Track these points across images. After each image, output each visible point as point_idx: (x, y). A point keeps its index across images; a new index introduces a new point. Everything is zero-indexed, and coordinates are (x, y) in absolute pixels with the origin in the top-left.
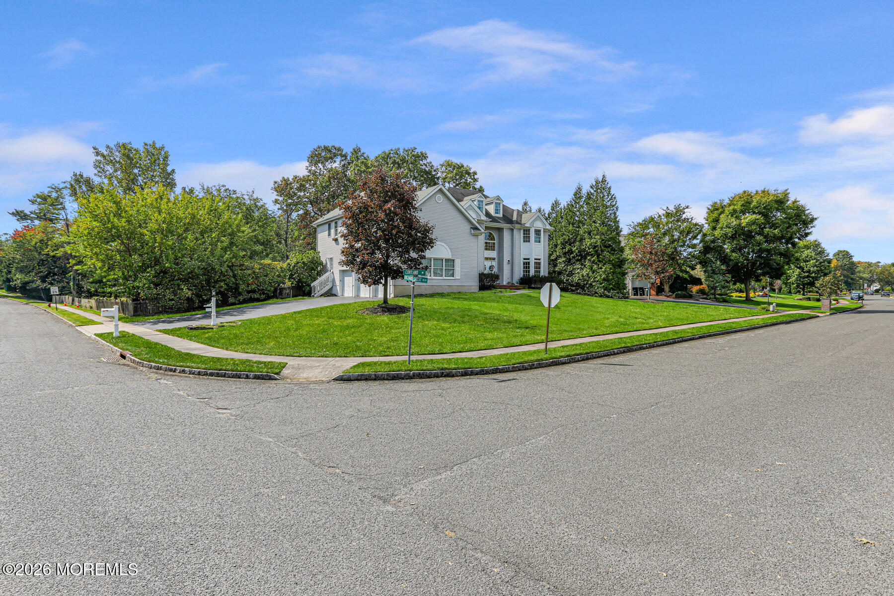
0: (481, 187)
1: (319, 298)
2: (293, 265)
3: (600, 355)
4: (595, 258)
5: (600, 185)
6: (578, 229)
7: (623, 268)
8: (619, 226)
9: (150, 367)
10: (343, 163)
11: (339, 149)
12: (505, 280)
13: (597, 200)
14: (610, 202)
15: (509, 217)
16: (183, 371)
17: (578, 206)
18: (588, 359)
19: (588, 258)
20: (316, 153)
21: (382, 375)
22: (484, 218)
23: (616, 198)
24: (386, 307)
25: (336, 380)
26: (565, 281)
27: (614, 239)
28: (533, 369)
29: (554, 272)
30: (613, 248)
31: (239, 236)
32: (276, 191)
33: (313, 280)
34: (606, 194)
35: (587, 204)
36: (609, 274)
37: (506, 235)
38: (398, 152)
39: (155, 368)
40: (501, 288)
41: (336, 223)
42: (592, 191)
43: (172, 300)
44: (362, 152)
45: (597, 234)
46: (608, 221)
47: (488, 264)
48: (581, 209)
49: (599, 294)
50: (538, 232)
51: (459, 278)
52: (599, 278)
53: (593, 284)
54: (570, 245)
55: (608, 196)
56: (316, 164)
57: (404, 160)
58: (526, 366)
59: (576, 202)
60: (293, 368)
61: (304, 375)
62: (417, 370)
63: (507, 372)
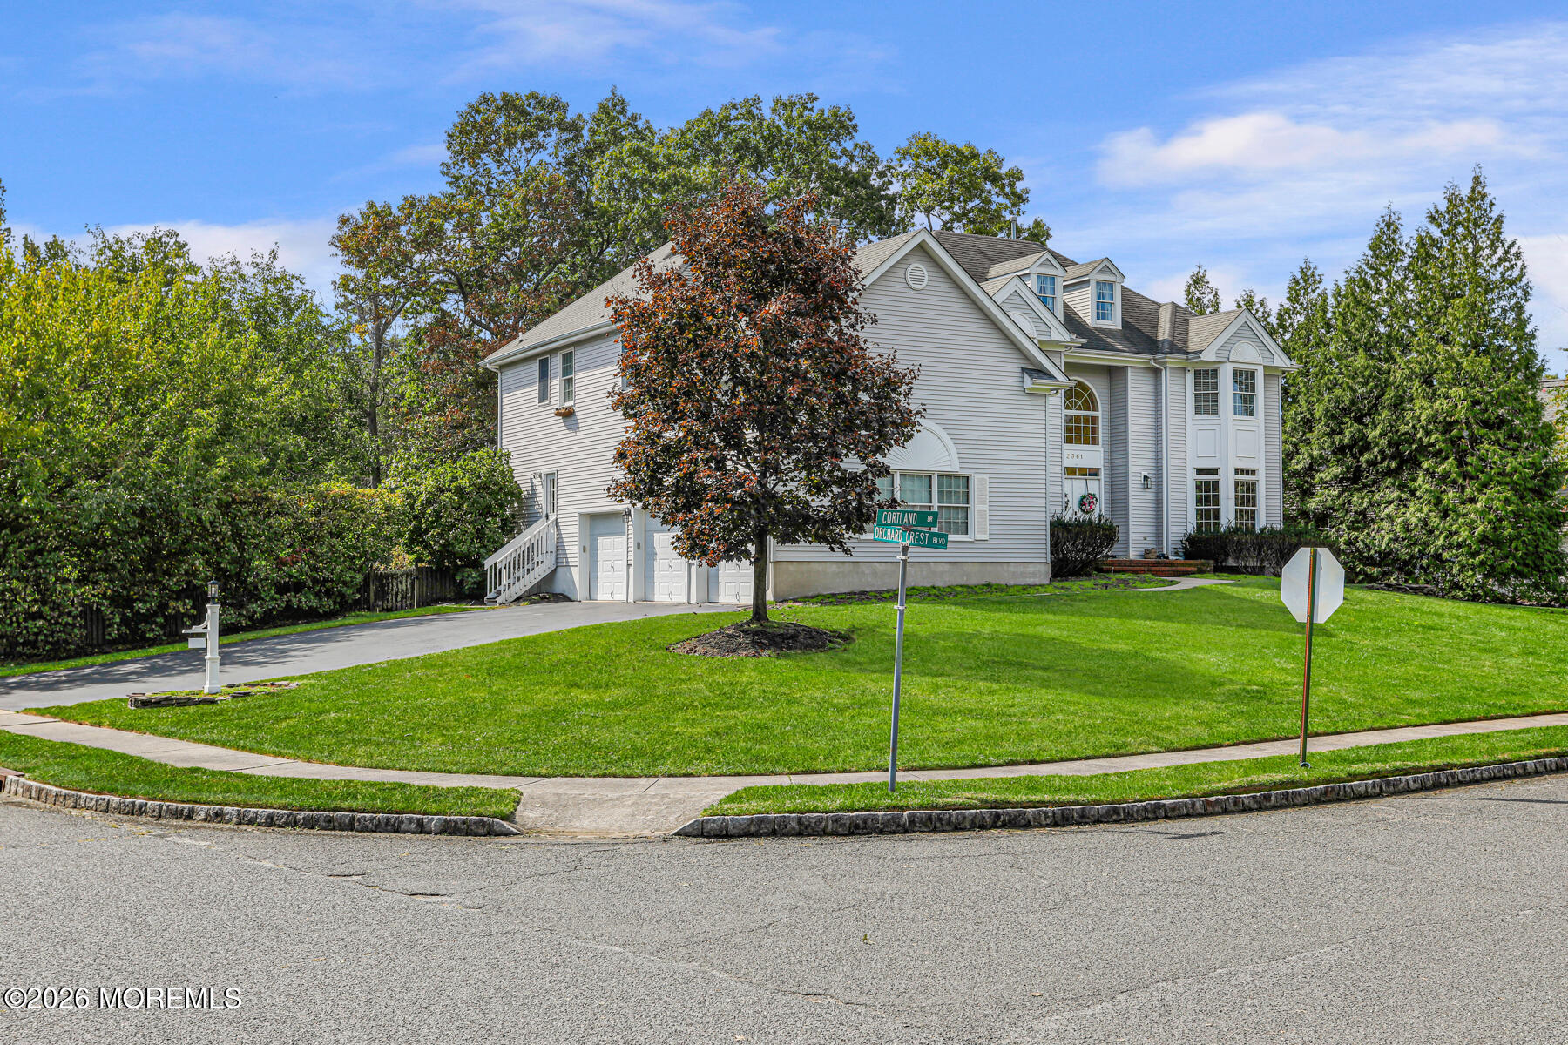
0: (1037, 223)
1: (514, 608)
2: (424, 497)
3: (1478, 775)
4: (1449, 464)
5: (1463, 211)
6: (1385, 366)
7: (1551, 497)
8: (1533, 354)
9: (103, 806)
10: (565, 152)
11: (555, 105)
12: (1135, 542)
13: (1454, 264)
14: (1500, 269)
15: (1147, 329)
16: (217, 815)
17: (1384, 286)
18: (1438, 786)
19: (1425, 465)
20: (479, 118)
21: (819, 820)
22: (1061, 335)
23: (1524, 256)
24: (764, 633)
25: (684, 834)
26: (1343, 547)
27: (1517, 399)
28: (1267, 809)
29: (1304, 514)
30: (1512, 429)
31: (252, 408)
32: (346, 249)
33: (490, 546)
34: (1484, 241)
35: (1416, 277)
36: (1501, 520)
37: (1137, 389)
38: (755, 111)
39: (119, 809)
40: (1124, 572)
41: (568, 359)
42: (1436, 233)
43: (39, 615)
44: (629, 114)
45: (1456, 382)
46: (1495, 336)
47: (1076, 488)
48: (1399, 298)
49: (1469, 591)
50: (1245, 378)
51: (986, 537)
52: (1464, 533)
53: (1446, 555)
54: (1358, 420)
55: (1493, 248)
56: (473, 156)
57: (773, 139)
58: (1246, 802)
59: (1378, 273)
60: (544, 804)
61: (586, 823)
62: (921, 807)
63: (1188, 816)
